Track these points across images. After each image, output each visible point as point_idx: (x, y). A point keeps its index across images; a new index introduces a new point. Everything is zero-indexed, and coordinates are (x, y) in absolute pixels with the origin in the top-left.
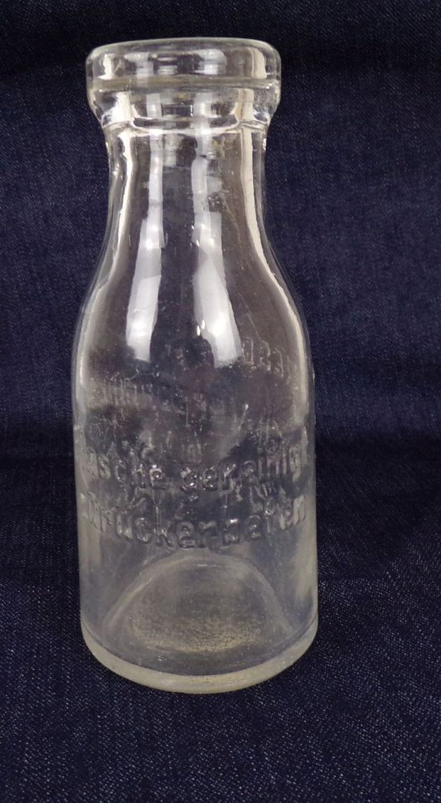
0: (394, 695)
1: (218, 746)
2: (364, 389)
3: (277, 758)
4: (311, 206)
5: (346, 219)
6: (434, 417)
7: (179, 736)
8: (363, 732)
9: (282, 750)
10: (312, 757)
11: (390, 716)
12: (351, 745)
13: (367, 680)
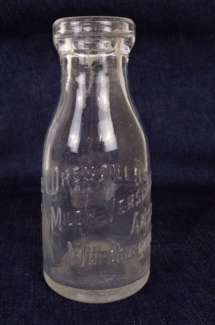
0: (194, 294)
1: (119, 317)
2: (171, 165)
3: (145, 323)
4: (148, 90)
5: (163, 94)
6: (201, 176)
7: (101, 312)
8: (182, 311)
9: (147, 319)
10: (160, 322)
11: (193, 304)
12: (177, 317)
13: (182, 288)
